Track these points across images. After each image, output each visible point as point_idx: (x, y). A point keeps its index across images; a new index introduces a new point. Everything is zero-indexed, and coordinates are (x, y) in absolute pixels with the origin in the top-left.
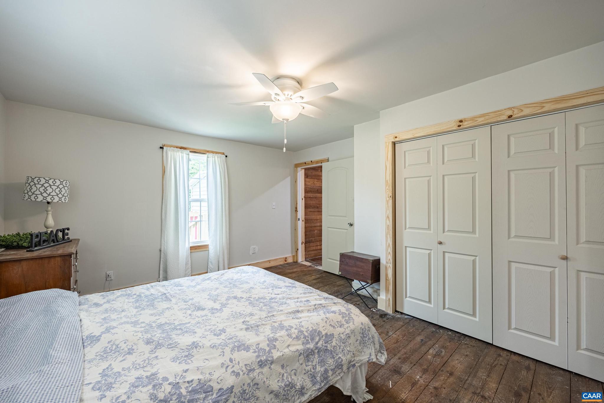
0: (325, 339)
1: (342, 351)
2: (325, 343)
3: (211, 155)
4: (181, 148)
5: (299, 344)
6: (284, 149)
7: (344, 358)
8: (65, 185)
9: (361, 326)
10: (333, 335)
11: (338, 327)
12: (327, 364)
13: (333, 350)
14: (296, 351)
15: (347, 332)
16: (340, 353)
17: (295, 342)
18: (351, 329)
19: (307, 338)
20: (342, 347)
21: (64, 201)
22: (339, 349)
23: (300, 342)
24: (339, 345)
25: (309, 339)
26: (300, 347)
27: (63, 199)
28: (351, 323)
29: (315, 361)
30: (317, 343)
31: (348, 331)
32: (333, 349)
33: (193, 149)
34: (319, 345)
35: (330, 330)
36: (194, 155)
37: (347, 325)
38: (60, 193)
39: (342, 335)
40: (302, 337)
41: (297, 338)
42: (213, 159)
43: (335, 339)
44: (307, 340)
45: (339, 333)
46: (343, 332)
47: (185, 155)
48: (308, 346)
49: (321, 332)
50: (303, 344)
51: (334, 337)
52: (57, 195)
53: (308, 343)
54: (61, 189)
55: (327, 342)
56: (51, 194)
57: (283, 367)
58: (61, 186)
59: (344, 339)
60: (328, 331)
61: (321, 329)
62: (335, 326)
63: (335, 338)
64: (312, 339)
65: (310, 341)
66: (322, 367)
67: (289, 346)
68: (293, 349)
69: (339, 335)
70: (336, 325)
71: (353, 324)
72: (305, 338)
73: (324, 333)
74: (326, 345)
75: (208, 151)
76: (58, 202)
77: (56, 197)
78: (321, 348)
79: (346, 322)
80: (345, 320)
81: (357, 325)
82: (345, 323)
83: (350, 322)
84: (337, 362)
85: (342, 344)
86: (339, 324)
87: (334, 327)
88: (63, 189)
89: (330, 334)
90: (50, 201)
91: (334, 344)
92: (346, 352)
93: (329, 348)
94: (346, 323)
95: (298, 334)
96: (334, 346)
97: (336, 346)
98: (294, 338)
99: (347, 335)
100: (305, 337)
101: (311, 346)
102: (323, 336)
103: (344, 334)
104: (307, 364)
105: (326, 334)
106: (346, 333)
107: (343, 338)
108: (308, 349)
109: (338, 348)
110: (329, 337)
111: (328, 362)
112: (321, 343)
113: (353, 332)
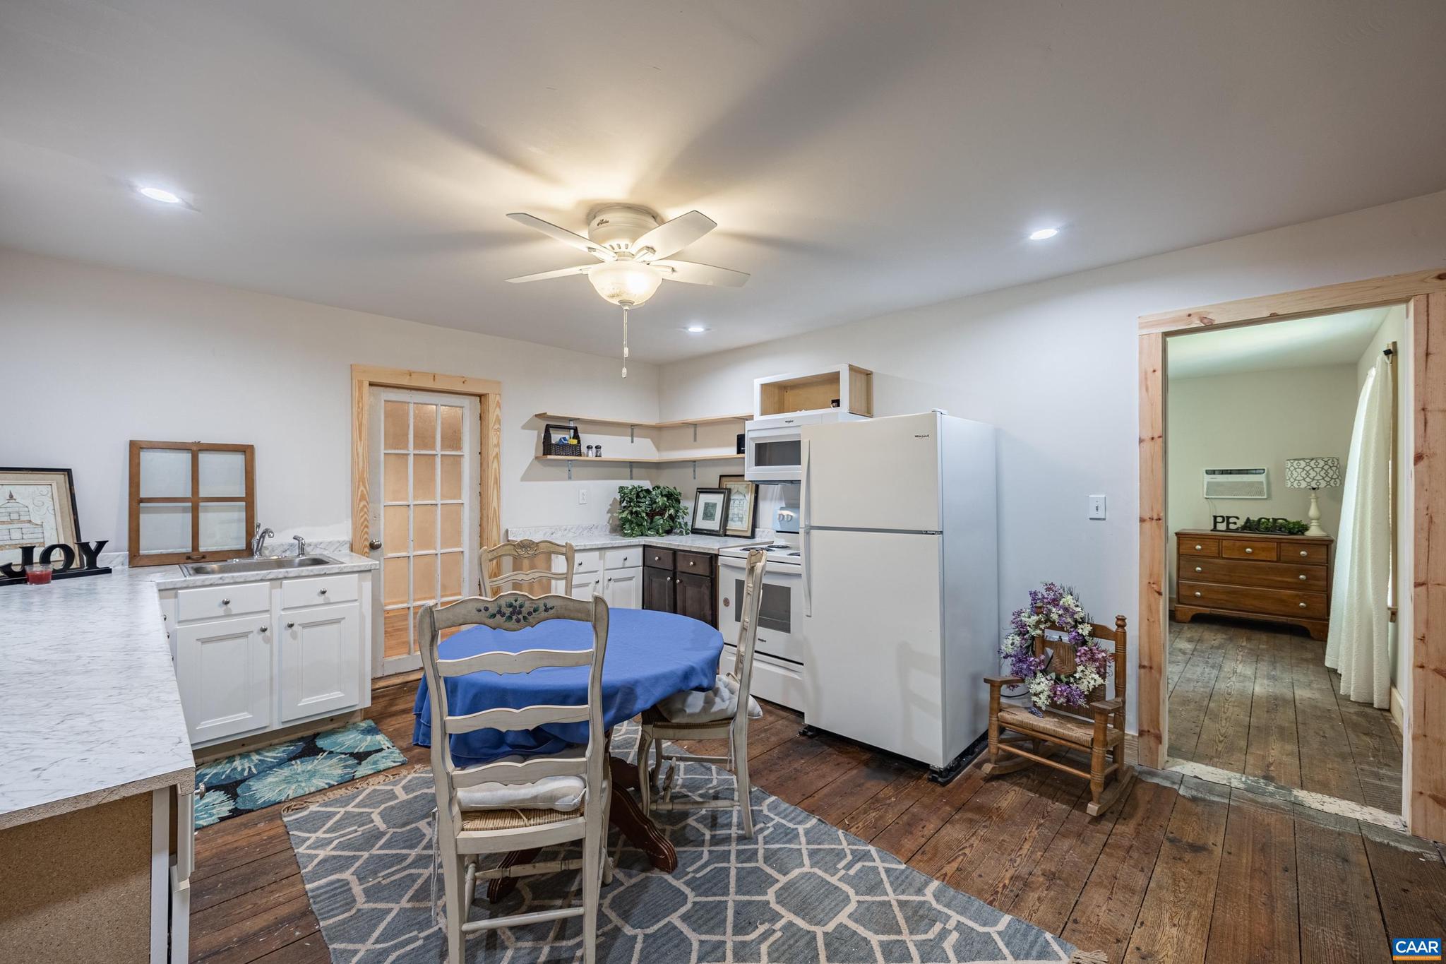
27: (1332, 483)
38: (1327, 475)
52: (1323, 478)
56: (1316, 478)
58: (1326, 467)
76: (1325, 487)
88: (1329, 471)
90: (1315, 486)
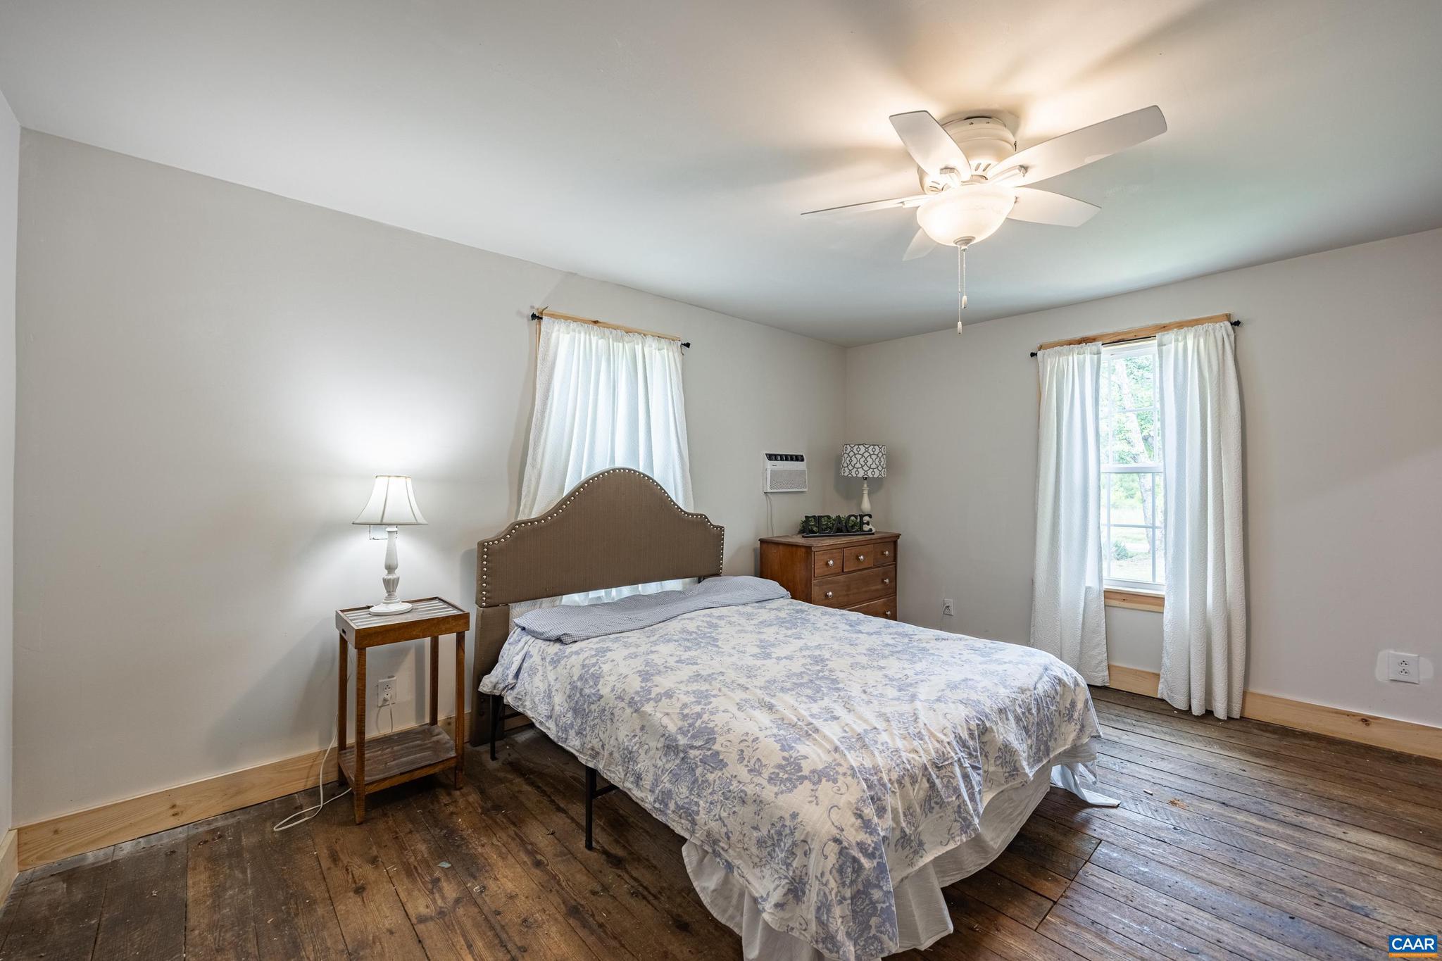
0: (707, 756)
1: (711, 803)
2: (701, 761)
3: (1169, 337)
4: (1080, 342)
5: (676, 725)
6: (960, 324)
7: (703, 816)
8: (872, 453)
9: (787, 816)
10: (726, 765)
11: (747, 766)
12: (678, 788)
13: (700, 783)
14: (664, 727)
15: (746, 790)
16: (705, 799)
17: (675, 717)
18: (760, 793)
19: (691, 729)
20: (716, 798)
21: (872, 476)
22: (711, 794)
23: (680, 724)
24: (715, 789)
25: (692, 733)
26: (672, 728)
27: (869, 472)
28: (776, 789)
29: (670, 765)
30: (692, 747)
31: (750, 789)
32: (700, 781)
33: (1113, 334)
34: (691, 751)
35: (731, 757)
36: (1123, 348)
37: (765, 783)
38: (866, 463)
39: (736, 782)
40: (690, 721)
41: (685, 717)
42: (1181, 345)
43: (720, 774)
44: (688, 731)
45: (735, 774)
46: (741, 780)
47: (1088, 357)
48: (679, 737)
49: (715, 742)
50: (680, 729)
51: (721, 769)
52: (862, 467)
53: (684, 734)
54: (866, 459)
55: (705, 763)
57: (643, 728)
58: (866, 455)
59: (730, 791)
60: (725, 752)
61: (720, 740)
62: (746, 760)
63: (723, 772)
64: (693, 737)
65: (689, 735)
66: (670, 781)
67: (667, 714)
68: (666, 721)
69: (732, 776)
70: (749, 762)
71: (776, 794)
72: (689, 727)
73: (716, 747)
74: (699, 763)
75: (1164, 328)
77: (860, 470)
78: (690, 758)
79: (769, 777)
80: (774, 773)
81: (780, 804)
82: (766, 775)
83: (775, 785)
84: (689, 803)
85: (720, 793)
86: (757, 767)
87: (741, 759)
88: (869, 459)
89: (722, 760)
91: (710, 777)
92: (716, 811)
93: (699, 771)
94: (767, 778)
95: (692, 714)
96: (707, 781)
97: (710, 785)
98: (682, 714)
99: (742, 791)
100: (690, 725)
101: (682, 741)
102: (710, 749)
103: (741, 786)
104: (662, 757)
105: (717, 753)
106: (743, 788)
107: (731, 788)
108: (676, 740)
109: (710, 790)
110: (716, 762)
111: (680, 788)
112: (697, 752)
113: (759, 801)
